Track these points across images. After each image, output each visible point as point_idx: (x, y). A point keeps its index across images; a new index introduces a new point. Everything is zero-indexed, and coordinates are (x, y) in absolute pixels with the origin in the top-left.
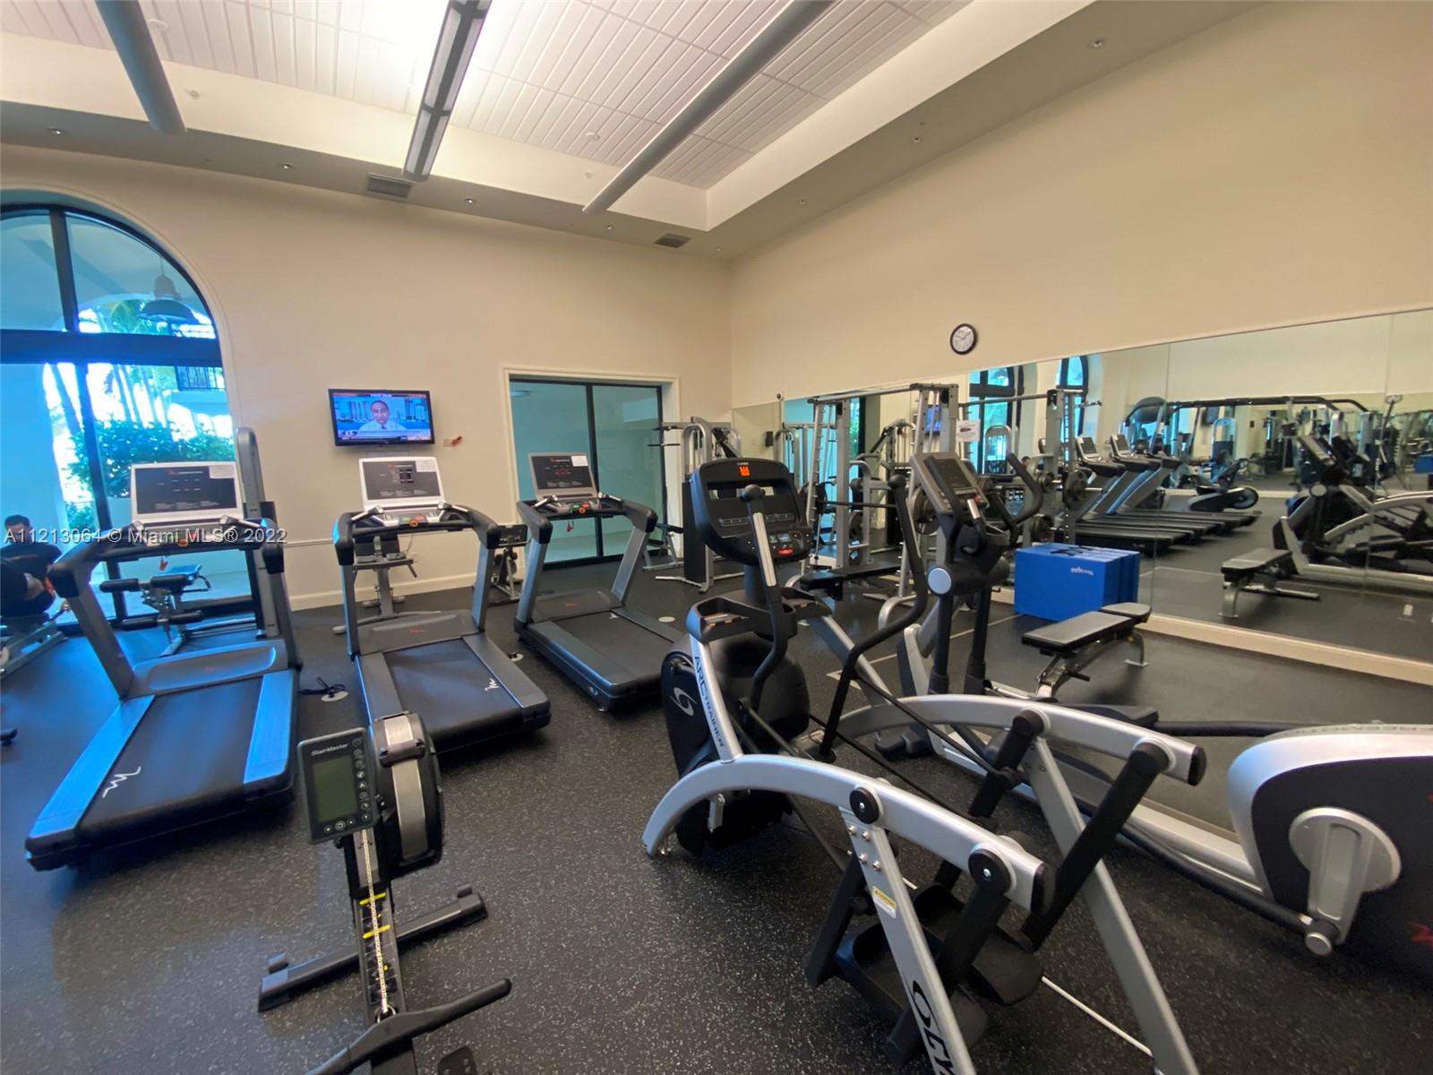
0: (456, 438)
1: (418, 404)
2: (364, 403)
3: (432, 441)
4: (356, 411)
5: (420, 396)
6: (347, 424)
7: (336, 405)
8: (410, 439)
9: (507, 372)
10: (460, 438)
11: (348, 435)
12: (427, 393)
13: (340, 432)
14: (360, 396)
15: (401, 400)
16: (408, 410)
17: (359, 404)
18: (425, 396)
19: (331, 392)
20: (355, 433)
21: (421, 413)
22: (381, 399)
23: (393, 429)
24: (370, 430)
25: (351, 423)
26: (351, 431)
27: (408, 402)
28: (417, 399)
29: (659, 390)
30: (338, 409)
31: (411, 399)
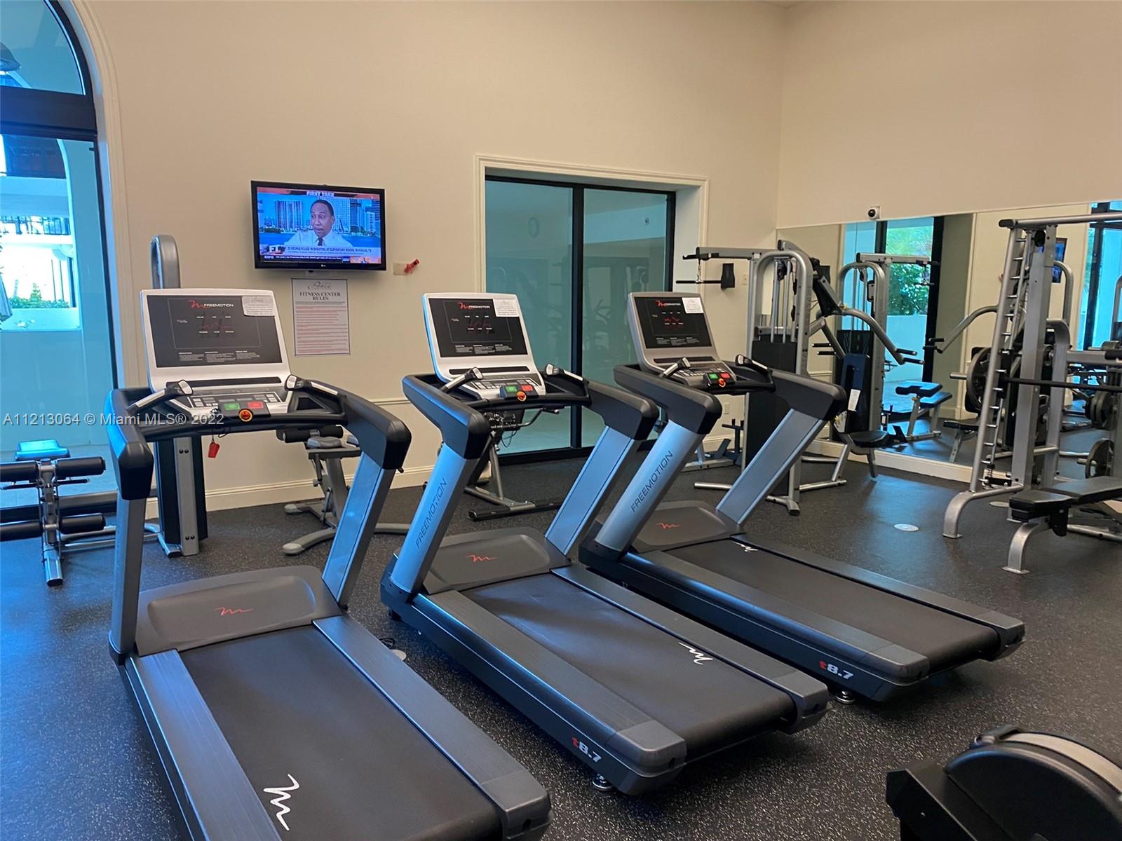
0: (410, 262)
1: (367, 209)
2: (297, 204)
3: (382, 266)
4: (286, 216)
5: (372, 196)
6: (273, 235)
7: (260, 206)
8: (353, 261)
9: (483, 165)
10: (416, 263)
11: (272, 252)
12: (381, 192)
13: (261, 247)
14: (292, 193)
15: (346, 201)
16: (353, 219)
17: (291, 205)
18: (378, 197)
19: (255, 185)
20: (282, 249)
21: (369, 222)
22: (322, 198)
23: (335, 245)
24: (302, 244)
25: (277, 233)
26: (277, 246)
27: (354, 205)
28: (367, 201)
29: (671, 197)
30: (262, 211)
31: (359, 200)
